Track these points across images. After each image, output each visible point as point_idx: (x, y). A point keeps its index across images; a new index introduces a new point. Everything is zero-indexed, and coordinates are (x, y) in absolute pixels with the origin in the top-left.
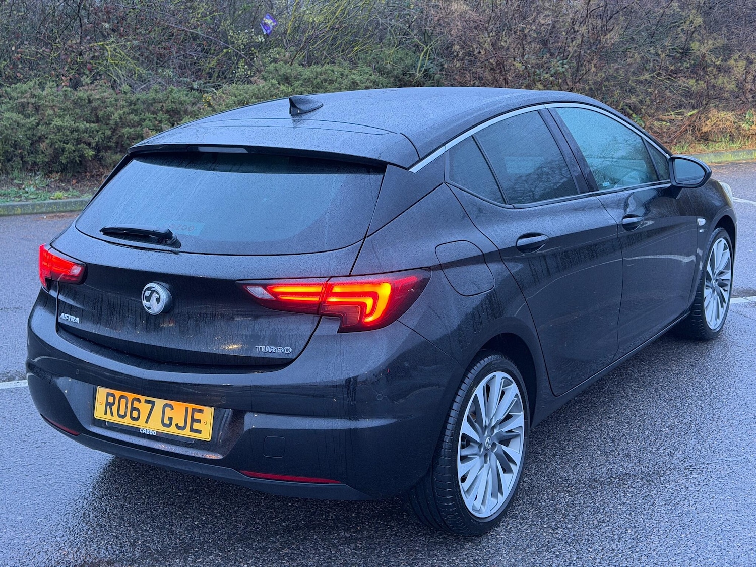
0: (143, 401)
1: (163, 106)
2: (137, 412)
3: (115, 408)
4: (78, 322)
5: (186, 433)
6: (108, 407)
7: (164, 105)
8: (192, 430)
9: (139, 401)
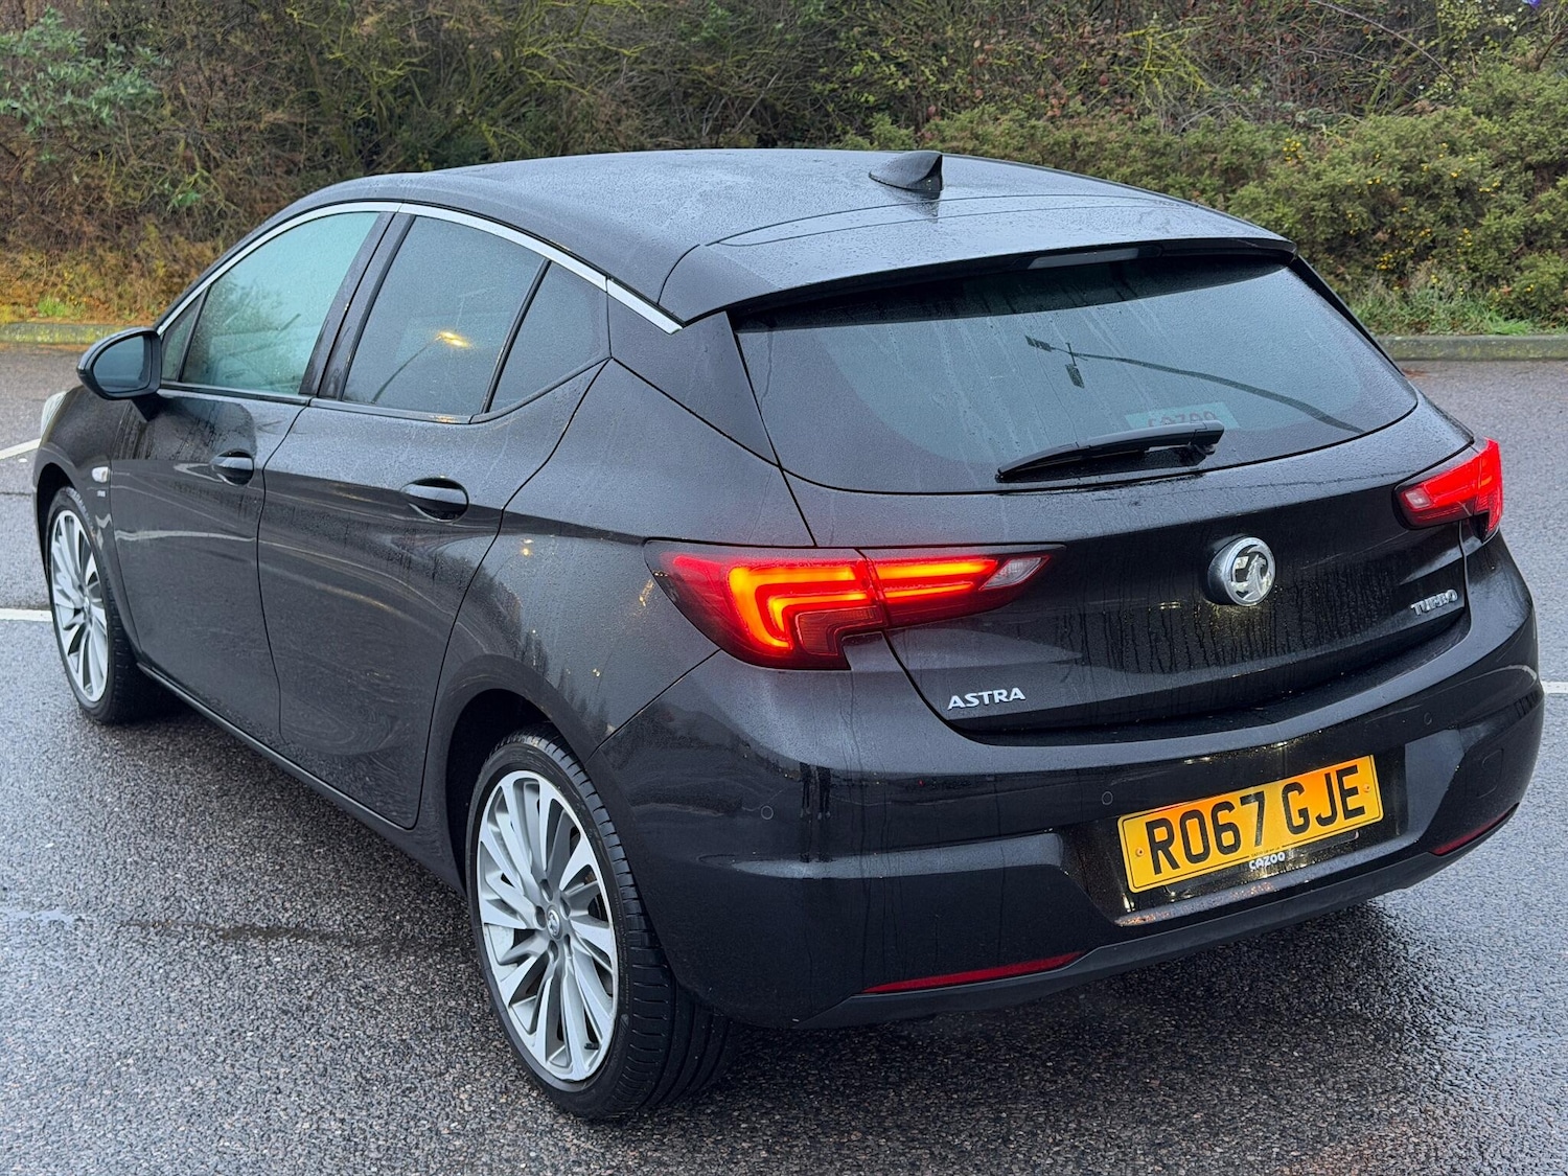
0: (1236, 802)
2: (1231, 833)
3: (1177, 848)
4: (1023, 697)
5: (1341, 825)
6: (1160, 852)
8: (1349, 814)
9: (1229, 806)
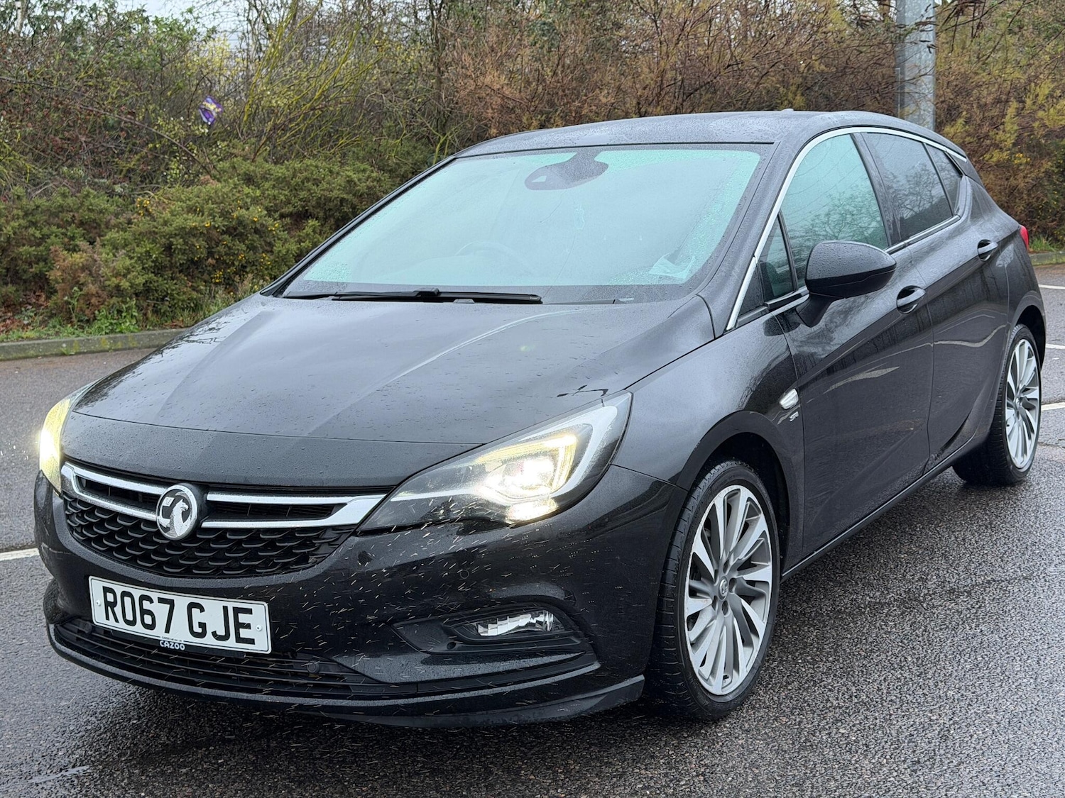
1: (74, 216)
7: (76, 215)
